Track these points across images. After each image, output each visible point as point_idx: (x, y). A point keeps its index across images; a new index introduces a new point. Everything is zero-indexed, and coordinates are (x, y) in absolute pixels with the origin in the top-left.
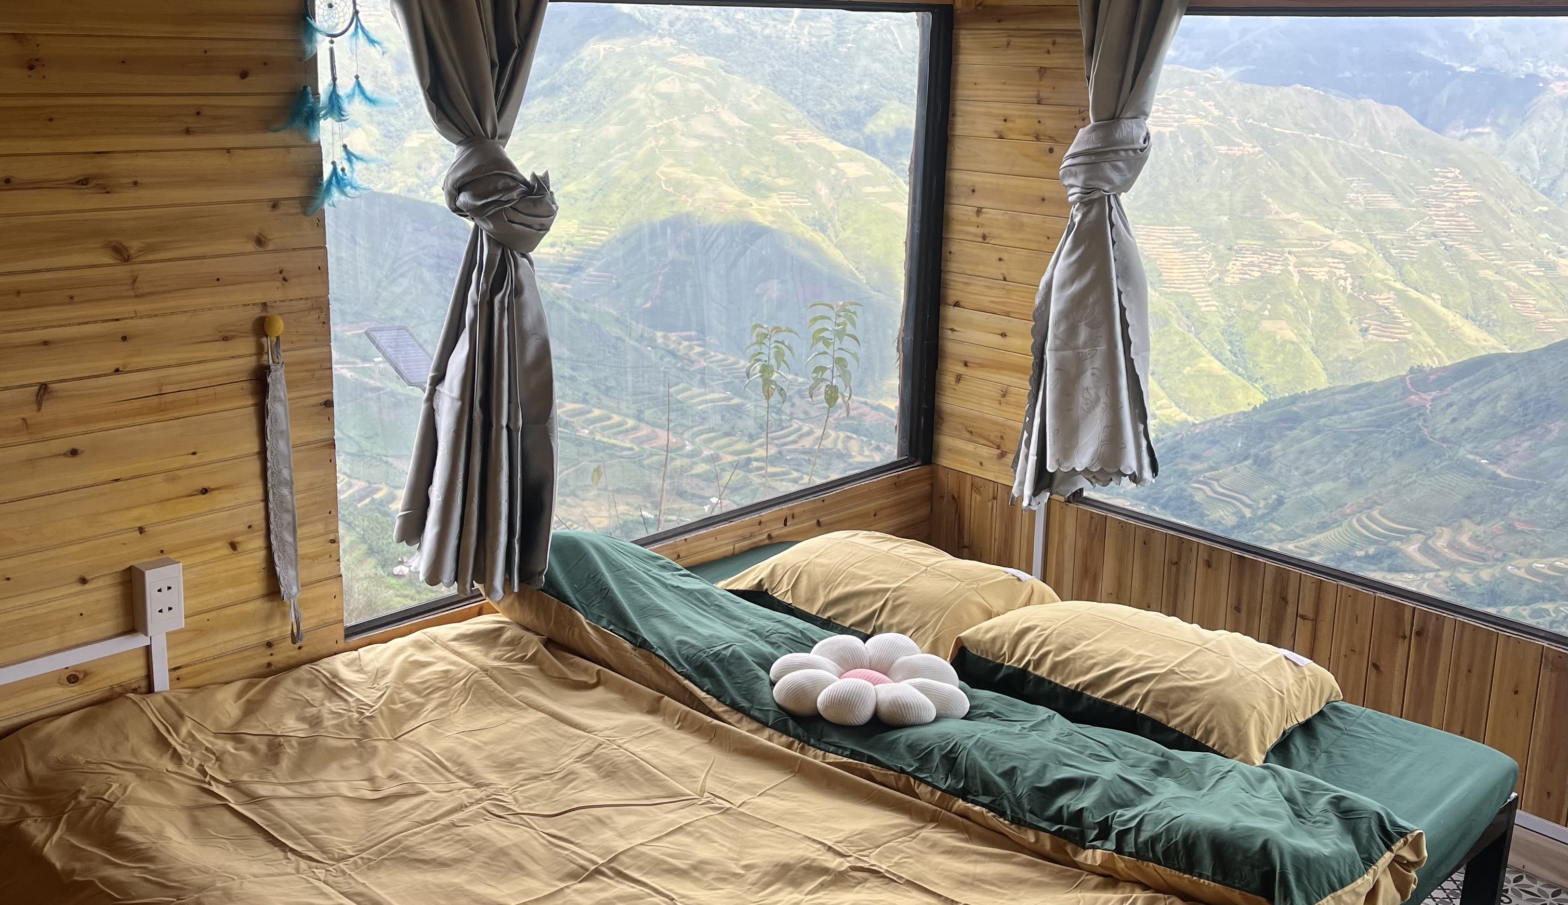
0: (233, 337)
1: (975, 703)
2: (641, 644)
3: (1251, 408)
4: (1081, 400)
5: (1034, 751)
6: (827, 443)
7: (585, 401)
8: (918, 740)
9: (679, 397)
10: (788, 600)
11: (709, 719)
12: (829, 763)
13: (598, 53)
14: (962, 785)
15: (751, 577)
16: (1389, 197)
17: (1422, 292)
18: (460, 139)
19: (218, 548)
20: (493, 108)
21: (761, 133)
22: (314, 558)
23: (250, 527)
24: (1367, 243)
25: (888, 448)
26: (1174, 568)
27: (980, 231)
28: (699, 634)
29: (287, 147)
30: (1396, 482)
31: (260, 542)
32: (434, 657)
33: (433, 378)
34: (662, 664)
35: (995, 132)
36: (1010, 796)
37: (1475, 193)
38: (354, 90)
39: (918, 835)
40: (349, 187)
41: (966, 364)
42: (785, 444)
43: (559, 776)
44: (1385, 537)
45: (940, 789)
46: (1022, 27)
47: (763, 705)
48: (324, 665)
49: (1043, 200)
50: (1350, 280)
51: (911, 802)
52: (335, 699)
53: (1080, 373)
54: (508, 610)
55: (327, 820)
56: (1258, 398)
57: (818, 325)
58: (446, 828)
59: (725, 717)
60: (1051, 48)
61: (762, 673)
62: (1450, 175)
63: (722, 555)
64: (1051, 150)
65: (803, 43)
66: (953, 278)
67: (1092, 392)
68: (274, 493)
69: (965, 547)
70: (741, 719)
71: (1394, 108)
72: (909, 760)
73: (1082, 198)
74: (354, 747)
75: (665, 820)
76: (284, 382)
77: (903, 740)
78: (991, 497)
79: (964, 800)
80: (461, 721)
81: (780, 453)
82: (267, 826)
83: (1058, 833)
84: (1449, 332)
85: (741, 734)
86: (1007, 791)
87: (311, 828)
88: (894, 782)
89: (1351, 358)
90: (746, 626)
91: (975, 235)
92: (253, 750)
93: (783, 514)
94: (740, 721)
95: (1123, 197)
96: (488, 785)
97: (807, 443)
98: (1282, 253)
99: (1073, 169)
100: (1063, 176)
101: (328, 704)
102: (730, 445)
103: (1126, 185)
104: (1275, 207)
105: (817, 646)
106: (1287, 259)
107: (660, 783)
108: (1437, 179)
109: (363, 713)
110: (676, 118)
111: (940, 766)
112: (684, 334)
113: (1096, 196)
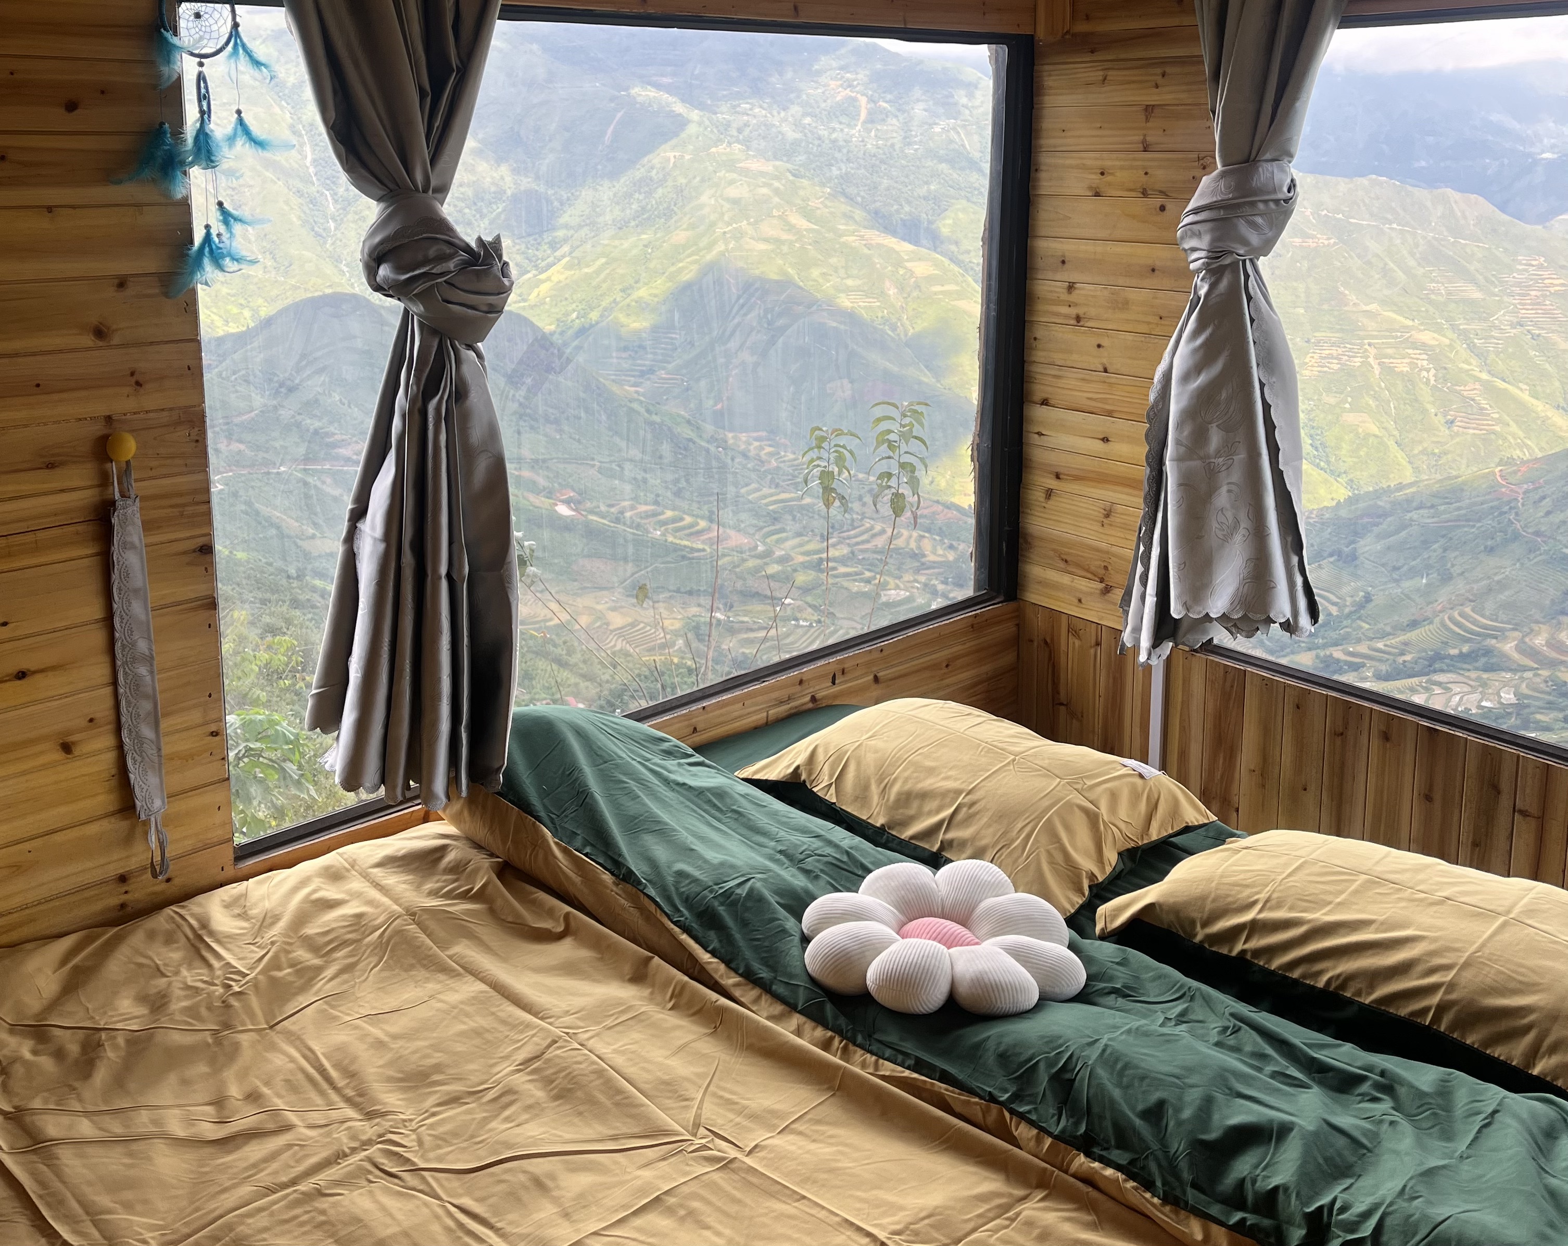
0: (62, 464)
1: (1094, 969)
2: (625, 876)
3: (1334, 503)
4: (1215, 525)
5: (1190, 1070)
6: (899, 542)
7: (656, 503)
8: (1015, 1046)
9: (750, 497)
10: (831, 797)
11: (714, 996)
12: (883, 1078)
13: (668, 160)
14: (1082, 1129)
15: (785, 762)
16: (1470, 287)
17: (1508, 383)
18: (381, 193)
19: (42, 753)
20: (423, 150)
21: (830, 235)
22: (187, 758)
23: (91, 720)
24: (1450, 334)
25: (962, 547)
26: (1338, 741)
27: (1073, 311)
28: (706, 861)
29: (138, 205)
30: (1489, 578)
31: (108, 741)
32: (349, 893)
33: (352, 511)
34: (652, 907)
35: (1090, 188)
36: (1159, 1154)
37: (1562, 281)
38: (235, 129)
39: (1018, 1214)
40: (228, 259)
41: (1058, 476)
42: (858, 544)
43: (491, 1095)
44: (1478, 634)
45: (1050, 1134)
46: (1123, 56)
47: (791, 976)
48: (195, 907)
49: (1153, 270)
50: (1433, 372)
51: (1006, 1151)
52: (198, 963)
53: (1212, 490)
54: (456, 820)
55: (131, 1184)
56: (1343, 493)
57: (885, 425)
58: (308, 1197)
59: (737, 993)
60: (1159, 79)
61: (790, 923)
62: (1534, 263)
63: (753, 725)
64: (1163, 208)
65: (869, 146)
66: (1039, 370)
67: (1229, 514)
68: (125, 673)
69: (1062, 704)
70: (759, 997)
71: (1473, 197)
72: (1001, 1080)
73: (1208, 264)
74: (208, 1045)
75: (639, 1182)
76: (139, 522)
77: (991, 1044)
78: (1093, 642)
79: (1088, 1155)
80: (372, 995)
81: (853, 553)
82: (41, 1197)
83: (1239, 1227)
84: (1539, 422)
85: (758, 1023)
86: (1155, 1146)
87: (103, 1200)
88: (980, 1115)
89: (1436, 451)
90: (773, 844)
91: (1066, 316)
92: (59, 1054)
93: (832, 669)
94: (757, 1000)
95: (1262, 262)
96: (384, 1114)
97: (880, 542)
98: (1362, 345)
99: (1195, 227)
100: (1182, 238)
101: (185, 972)
102: (801, 545)
103: (1266, 247)
104: (1353, 298)
105: (870, 878)
106: (1366, 350)
107: (634, 1111)
108: (1520, 267)
109: (230, 986)
110: (745, 222)
111: (1048, 1092)
112: (755, 434)
113: (1227, 261)
